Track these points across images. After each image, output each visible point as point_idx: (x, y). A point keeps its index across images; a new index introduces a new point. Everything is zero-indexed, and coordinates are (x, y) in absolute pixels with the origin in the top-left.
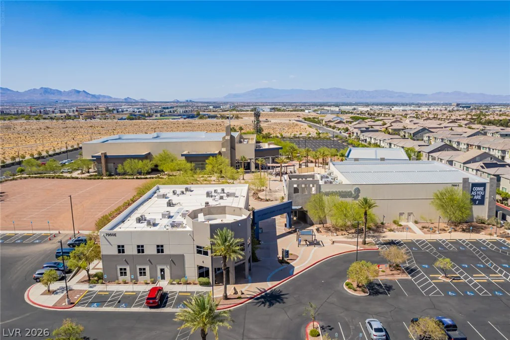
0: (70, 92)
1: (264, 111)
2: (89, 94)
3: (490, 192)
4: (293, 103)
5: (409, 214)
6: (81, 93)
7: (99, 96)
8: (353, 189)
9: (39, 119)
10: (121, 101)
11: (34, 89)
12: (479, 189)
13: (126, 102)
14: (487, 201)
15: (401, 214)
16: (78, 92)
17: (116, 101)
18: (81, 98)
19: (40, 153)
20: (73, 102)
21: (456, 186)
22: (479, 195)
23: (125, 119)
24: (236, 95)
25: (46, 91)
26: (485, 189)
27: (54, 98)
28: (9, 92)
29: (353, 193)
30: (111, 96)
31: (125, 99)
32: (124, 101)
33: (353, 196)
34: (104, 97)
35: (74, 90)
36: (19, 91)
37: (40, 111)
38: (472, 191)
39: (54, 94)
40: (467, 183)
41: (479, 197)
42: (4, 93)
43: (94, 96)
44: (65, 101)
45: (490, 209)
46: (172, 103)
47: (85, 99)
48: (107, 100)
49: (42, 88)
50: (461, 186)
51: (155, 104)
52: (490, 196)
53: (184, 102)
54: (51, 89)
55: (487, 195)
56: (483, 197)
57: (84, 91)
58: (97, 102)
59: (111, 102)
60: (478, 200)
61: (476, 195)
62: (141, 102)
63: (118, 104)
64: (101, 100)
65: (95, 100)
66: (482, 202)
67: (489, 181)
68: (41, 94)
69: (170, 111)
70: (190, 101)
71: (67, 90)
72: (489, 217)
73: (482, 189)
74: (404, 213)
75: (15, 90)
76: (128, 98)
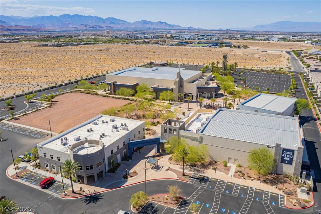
0: (157, 23)
1: (273, 41)
2: (168, 24)
3: (297, 157)
4: (304, 33)
5: (235, 160)
6: (163, 23)
7: (174, 26)
8: (199, 136)
9: (128, 44)
10: (186, 28)
11: (138, 21)
12: (288, 153)
13: (188, 30)
14: (294, 163)
15: (230, 158)
16: (162, 23)
17: (183, 29)
18: (163, 27)
19: (97, 74)
20: (158, 29)
21: (271, 148)
22: (288, 157)
23: (174, 45)
24: (262, 26)
25: (145, 22)
26: (293, 154)
27: (148, 26)
28: (126, 23)
29: (199, 139)
30: (181, 26)
31: (189, 28)
32: (187, 29)
33: (199, 141)
34: (176, 26)
35: (160, 21)
36: (131, 22)
37: (134, 37)
38: (283, 153)
39: (148, 24)
40: (279, 147)
41: (288, 159)
42: (124, 24)
43: (170, 25)
44: (154, 28)
45: (295, 169)
46: (217, 31)
47: (165, 27)
48: (177, 28)
49: (142, 20)
50: (274, 148)
51: (206, 32)
52: (297, 160)
53: (224, 31)
54: (147, 21)
55: (295, 159)
56: (292, 159)
57: (165, 22)
58: (172, 30)
59: (179, 30)
60: (287, 160)
61: (286, 157)
62: (198, 30)
63: (183, 31)
64: (174, 28)
65: (171, 28)
66: (290, 162)
67: (297, 149)
68: (141, 24)
69: (208, 39)
70: (229, 30)
71: (156, 22)
72: (294, 174)
73: (291, 153)
74: (231, 158)
75: (129, 22)
76: (190, 27)
